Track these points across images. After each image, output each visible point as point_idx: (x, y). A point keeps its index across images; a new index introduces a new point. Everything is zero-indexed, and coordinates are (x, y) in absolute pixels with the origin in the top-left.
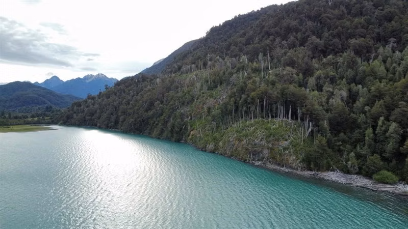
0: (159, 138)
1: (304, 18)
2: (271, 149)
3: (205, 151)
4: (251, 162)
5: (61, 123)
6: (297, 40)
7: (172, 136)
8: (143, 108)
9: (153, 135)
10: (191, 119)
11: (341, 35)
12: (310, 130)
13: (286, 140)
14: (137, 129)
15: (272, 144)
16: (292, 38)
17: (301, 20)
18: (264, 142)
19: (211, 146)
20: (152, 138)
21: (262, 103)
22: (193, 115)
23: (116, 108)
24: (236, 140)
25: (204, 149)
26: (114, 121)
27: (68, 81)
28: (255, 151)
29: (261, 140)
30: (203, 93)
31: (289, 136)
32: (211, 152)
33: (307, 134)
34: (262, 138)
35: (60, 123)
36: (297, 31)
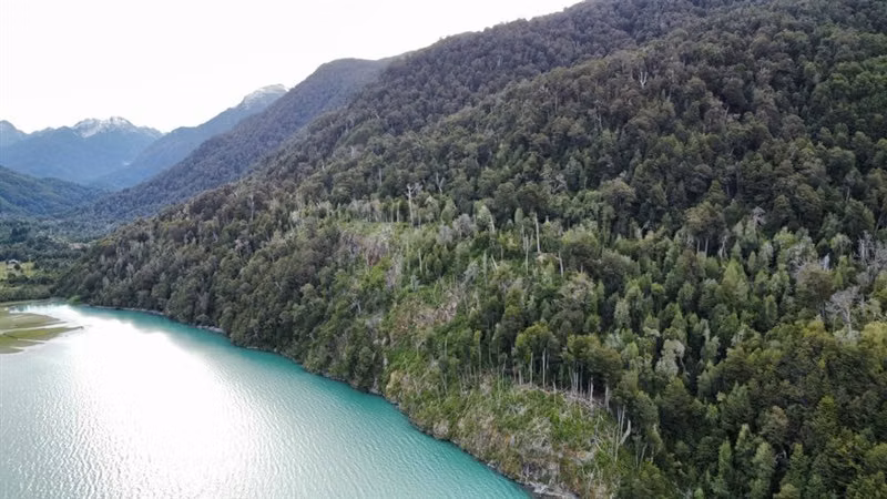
0: (321, 375)
1: (595, 117)
2: (563, 463)
3: (432, 436)
4: (527, 483)
5: (76, 301)
6: (583, 166)
7: (351, 376)
8: (275, 293)
9: (307, 364)
10: (388, 343)
11: (667, 171)
12: (628, 433)
13: (588, 450)
14: (267, 341)
15: (564, 454)
16: (573, 162)
17: (588, 120)
18: (548, 448)
19: (442, 428)
20: (305, 370)
21: (537, 358)
22: (391, 334)
23: (205, 275)
24: (493, 428)
25: (427, 431)
26: (205, 308)
27: (36, 133)
28: (533, 464)
29: (543, 445)
30: (410, 291)
31: (592, 441)
32: (443, 440)
33: (623, 440)
34: (545, 441)
35: (73, 298)
36: (583, 144)
